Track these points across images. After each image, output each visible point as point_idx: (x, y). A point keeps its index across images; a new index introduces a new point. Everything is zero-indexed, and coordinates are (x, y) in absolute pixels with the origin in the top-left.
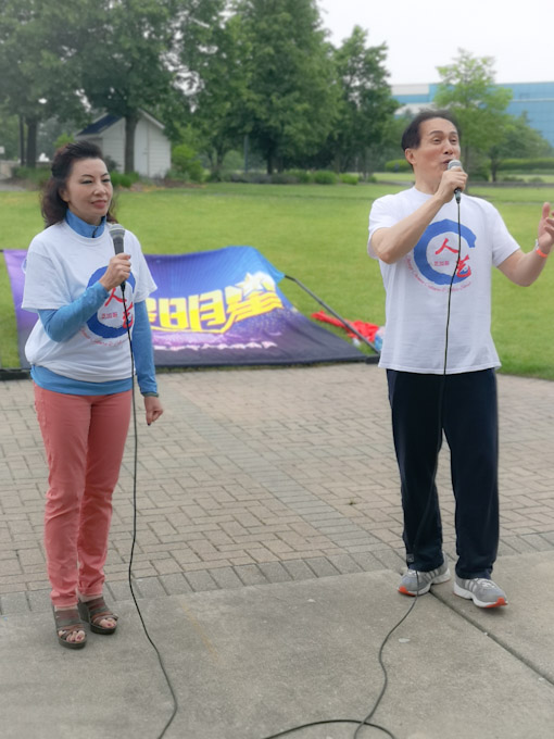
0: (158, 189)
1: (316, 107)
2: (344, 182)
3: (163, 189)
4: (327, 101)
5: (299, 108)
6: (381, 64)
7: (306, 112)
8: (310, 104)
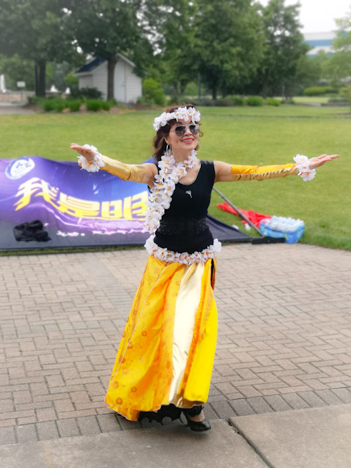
0: (130, 111)
1: (248, 50)
2: (269, 104)
3: (134, 111)
4: (256, 46)
5: (234, 50)
6: (296, 18)
7: (239, 54)
8: (242, 47)
